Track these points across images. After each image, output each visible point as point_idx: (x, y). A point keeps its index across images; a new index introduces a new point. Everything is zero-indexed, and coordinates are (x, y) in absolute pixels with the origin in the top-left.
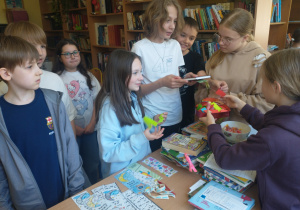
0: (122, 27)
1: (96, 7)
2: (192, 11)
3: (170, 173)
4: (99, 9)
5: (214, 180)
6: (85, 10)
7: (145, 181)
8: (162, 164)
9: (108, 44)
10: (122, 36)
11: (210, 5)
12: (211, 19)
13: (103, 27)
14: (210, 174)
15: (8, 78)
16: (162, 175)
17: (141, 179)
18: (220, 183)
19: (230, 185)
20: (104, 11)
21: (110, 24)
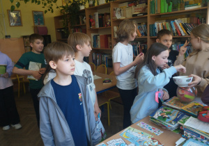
0: (110, 36)
1: (93, 24)
2: (160, 24)
3: (159, 133)
4: (94, 25)
5: (192, 138)
6: (85, 25)
7: (142, 138)
8: (151, 127)
9: (99, 47)
10: (109, 41)
11: (173, 20)
12: (174, 29)
13: (97, 36)
14: (189, 134)
15: (55, 68)
16: (153, 134)
17: (139, 137)
18: (197, 140)
19: (205, 141)
20: (97, 26)
21: (101, 34)
